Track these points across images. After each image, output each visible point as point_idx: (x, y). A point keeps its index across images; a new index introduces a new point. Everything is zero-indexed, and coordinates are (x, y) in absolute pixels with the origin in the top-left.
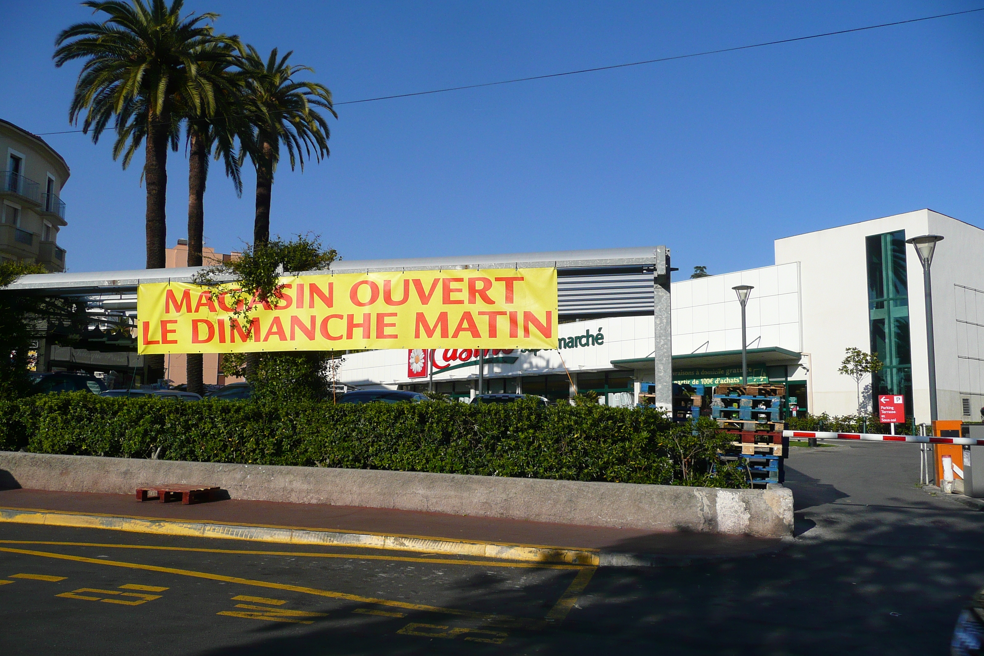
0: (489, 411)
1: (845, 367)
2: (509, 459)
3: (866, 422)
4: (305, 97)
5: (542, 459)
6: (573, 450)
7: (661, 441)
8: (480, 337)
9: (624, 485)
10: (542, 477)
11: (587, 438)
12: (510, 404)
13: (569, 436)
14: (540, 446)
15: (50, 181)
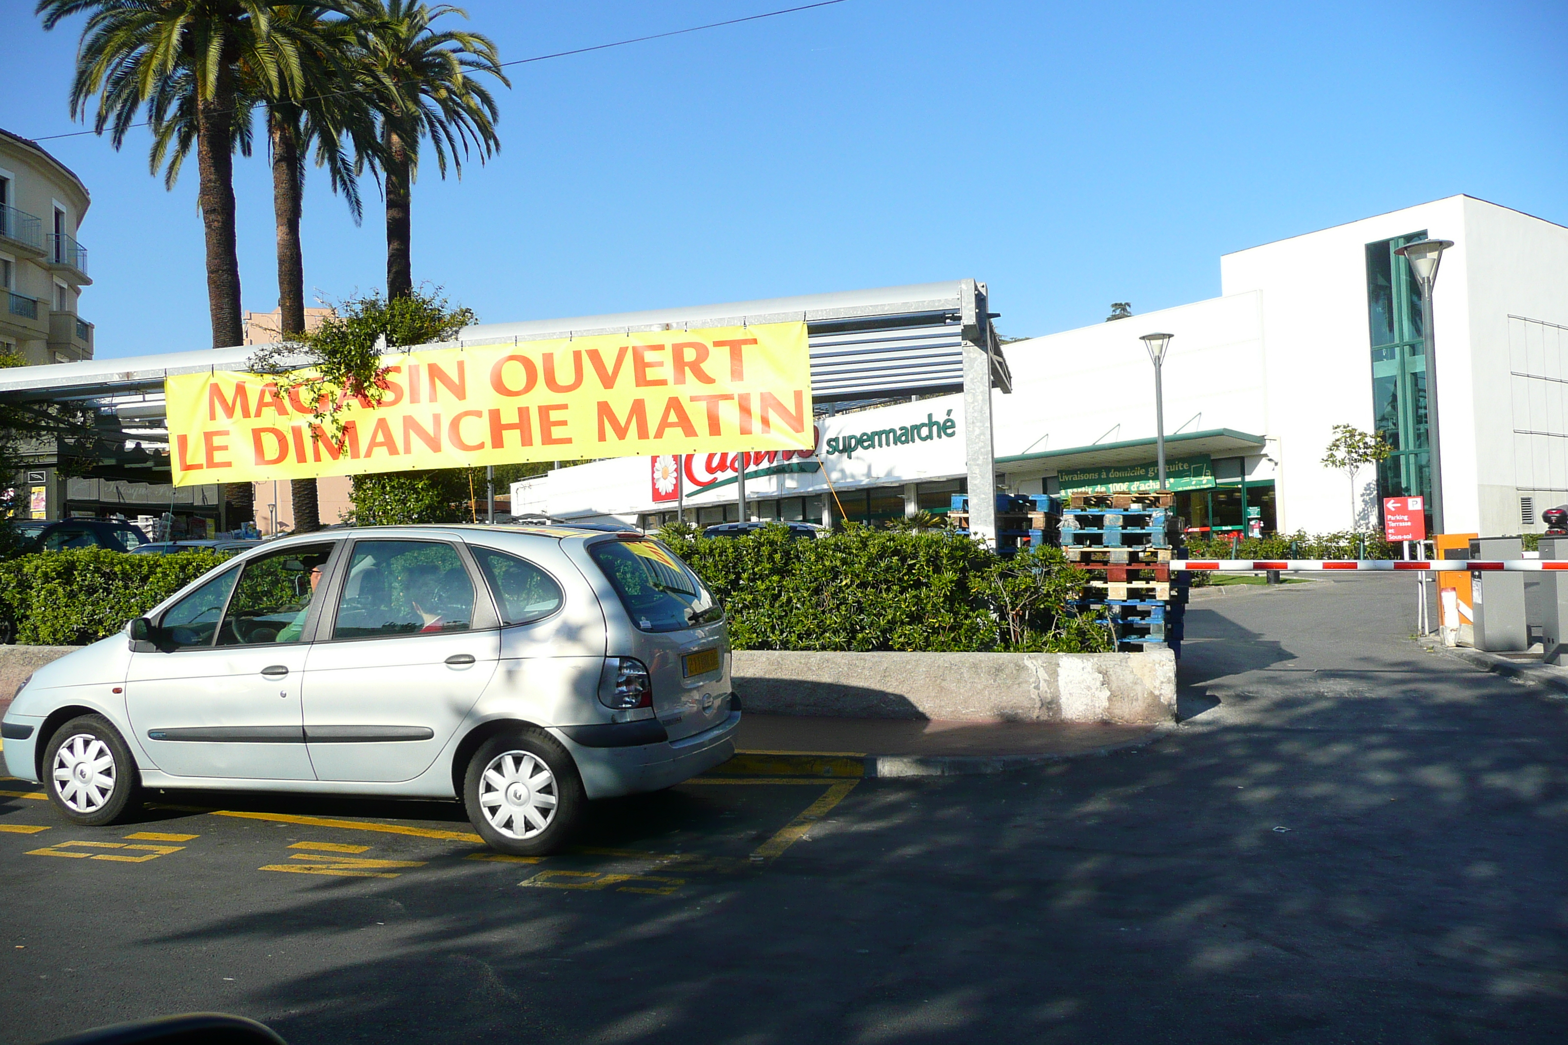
0: (711, 550)
1: (1332, 455)
2: (743, 622)
3: (1364, 542)
4: (453, 56)
5: (794, 620)
6: (841, 604)
7: (976, 585)
8: (696, 435)
9: (919, 654)
10: (795, 649)
11: (863, 585)
12: (743, 538)
13: (834, 584)
14: (790, 600)
15: (58, 214)
